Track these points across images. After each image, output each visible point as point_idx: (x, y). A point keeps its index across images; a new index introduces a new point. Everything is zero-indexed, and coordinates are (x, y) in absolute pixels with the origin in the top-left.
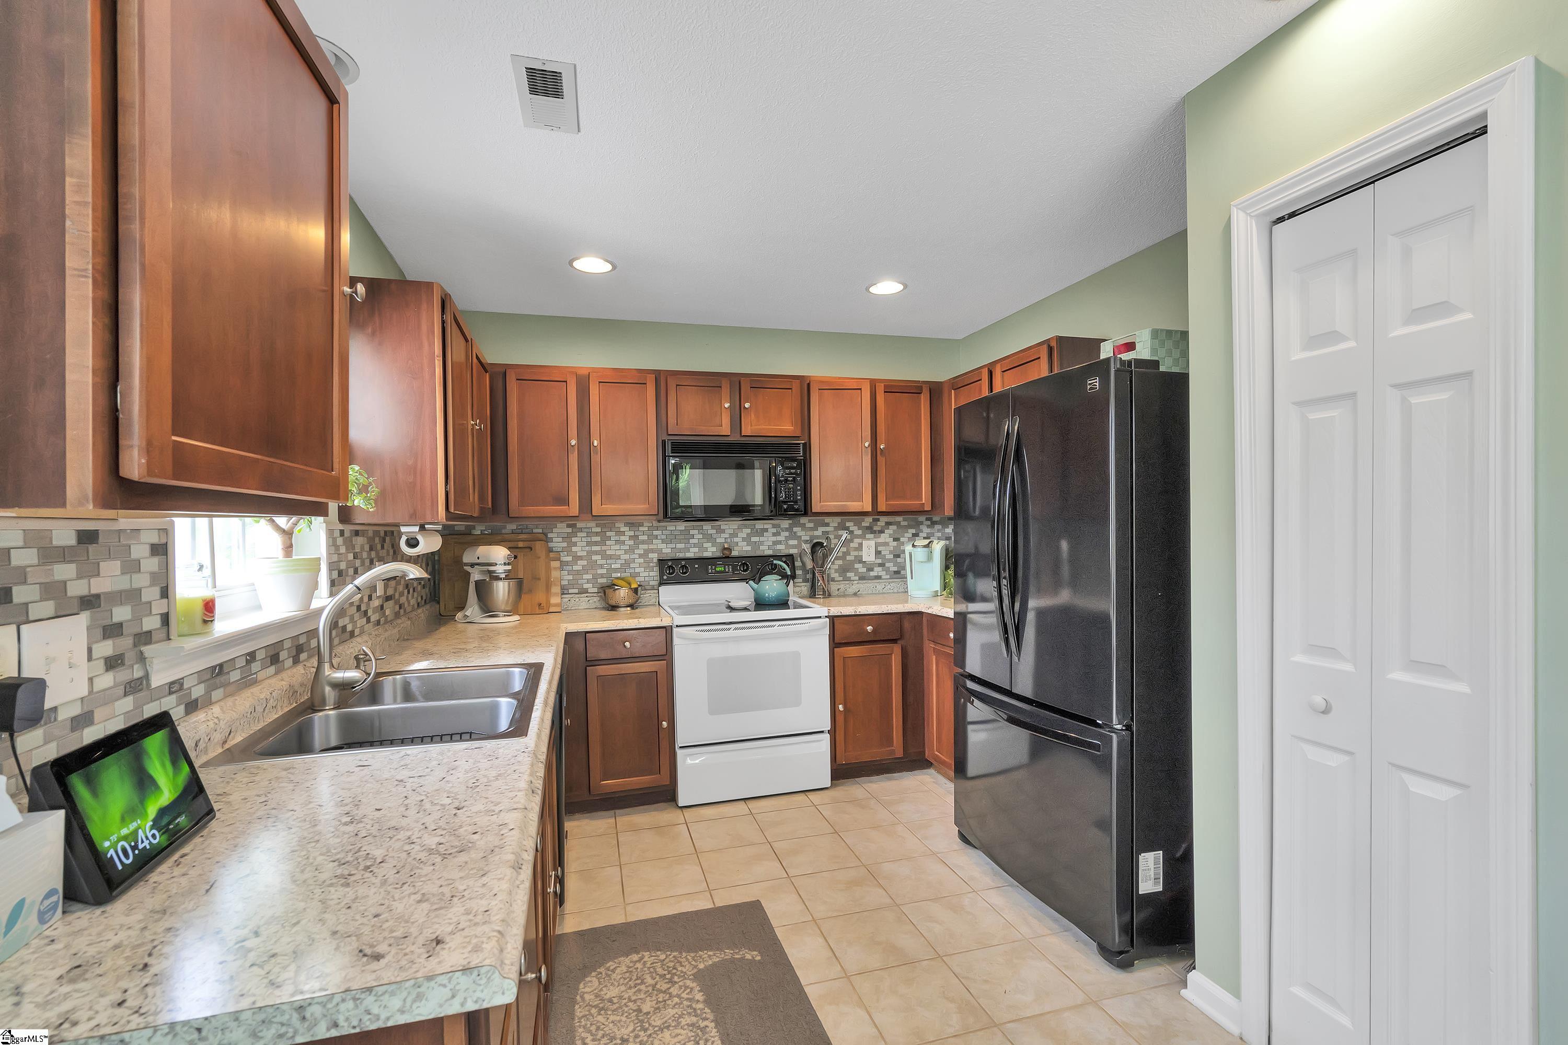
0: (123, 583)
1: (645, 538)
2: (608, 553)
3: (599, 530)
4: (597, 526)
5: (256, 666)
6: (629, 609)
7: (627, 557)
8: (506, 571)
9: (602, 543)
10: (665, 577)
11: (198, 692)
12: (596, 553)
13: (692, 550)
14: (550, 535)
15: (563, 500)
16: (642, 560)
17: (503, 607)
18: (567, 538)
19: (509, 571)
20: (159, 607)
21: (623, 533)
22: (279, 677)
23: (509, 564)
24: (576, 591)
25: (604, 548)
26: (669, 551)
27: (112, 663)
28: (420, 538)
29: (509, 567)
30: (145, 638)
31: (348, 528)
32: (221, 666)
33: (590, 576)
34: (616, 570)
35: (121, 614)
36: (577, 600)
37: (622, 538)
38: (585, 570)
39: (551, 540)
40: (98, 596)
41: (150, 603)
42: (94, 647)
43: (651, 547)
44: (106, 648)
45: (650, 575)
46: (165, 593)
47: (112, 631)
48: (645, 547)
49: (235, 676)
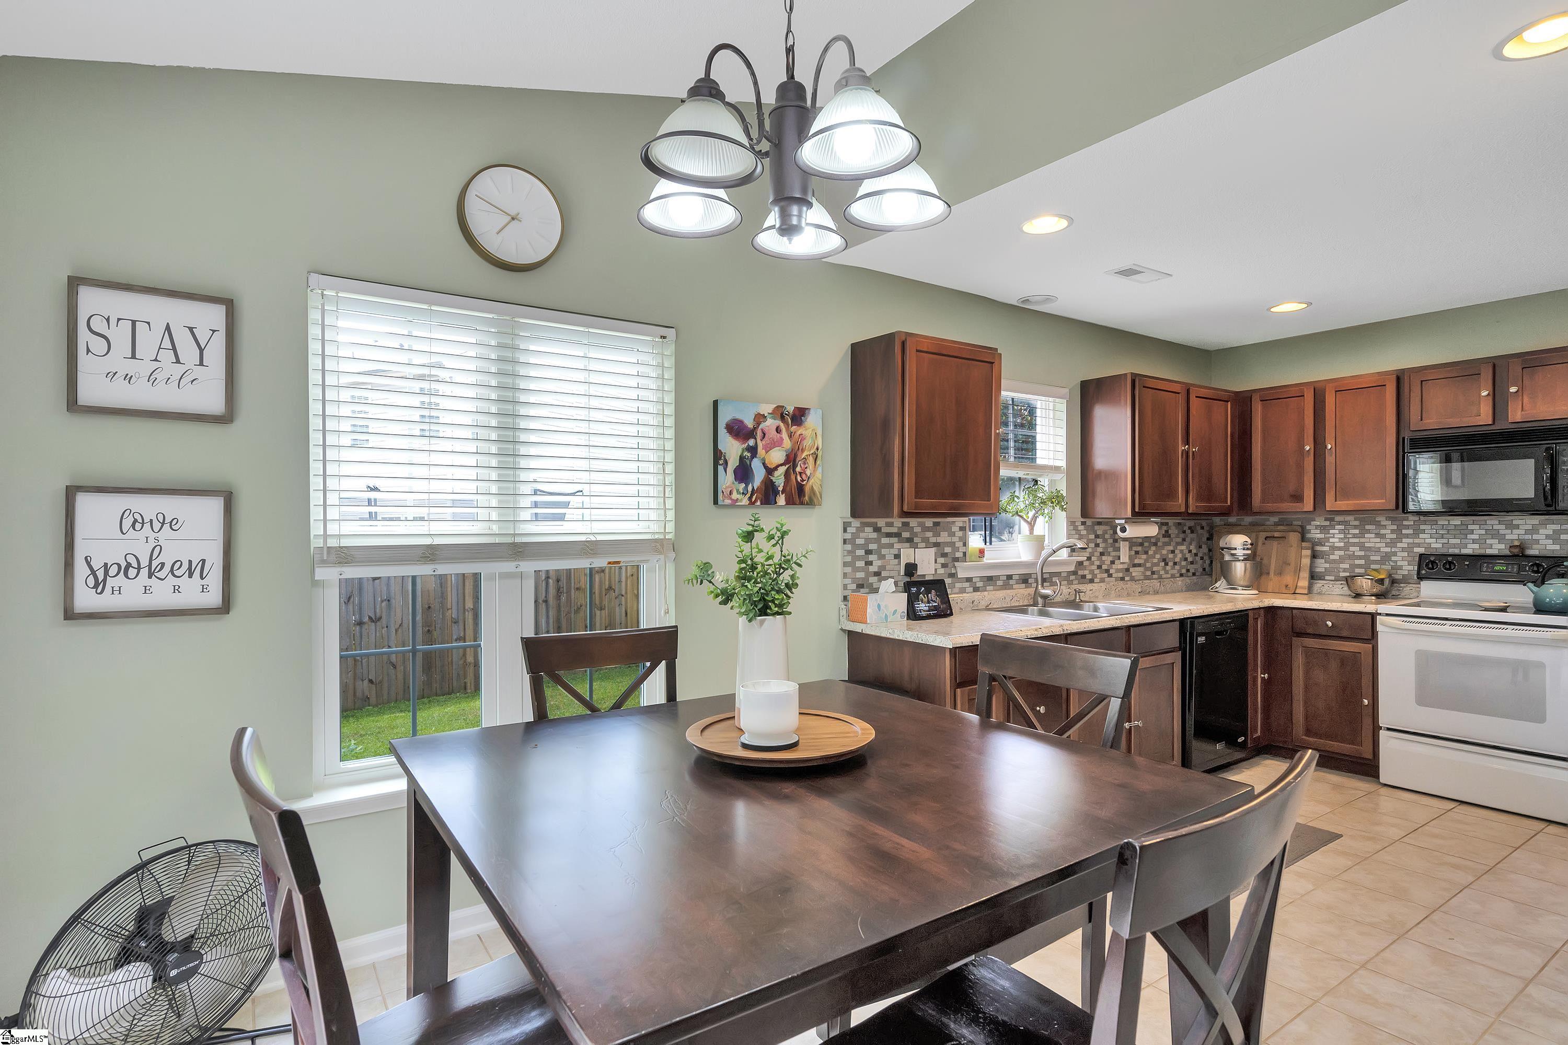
0: (948, 539)
1: (1411, 531)
2: (1367, 545)
3: (1357, 523)
4: (1355, 519)
5: (1011, 582)
6: (1373, 598)
7: (1388, 550)
8: (1244, 555)
9: (1362, 535)
10: (1423, 572)
11: (979, 584)
12: (1354, 544)
13: (1469, 546)
14: (1308, 527)
15: (1298, 497)
16: (1406, 554)
17: (1242, 583)
18: (1323, 529)
19: (1247, 555)
20: (962, 549)
21: (1385, 527)
22: (1025, 589)
23: (1248, 549)
24: (1333, 578)
25: (1362, 540)
26: (1440, 546)
27: (944, 566)
28: (1127, 526)
29: (1249, 552)
30: (957, 560)
31: (1089, 522)
32: (992, 577)
33: (1347, 566)
34: (1375, 562)
35: (948, 550)
36: (1331, 586)
37: (1383, 532)
38: (1342, 560)
39: (1309, 531)
40: (939, 543)
41: (959, 547)
42: (938, 559)
43: (1417, 541)
44: (941, 560)
45: (1408, 568)
46: (965, 545)
47: (944, 555)
48: (1410, 541)
49: (1000, 583)
